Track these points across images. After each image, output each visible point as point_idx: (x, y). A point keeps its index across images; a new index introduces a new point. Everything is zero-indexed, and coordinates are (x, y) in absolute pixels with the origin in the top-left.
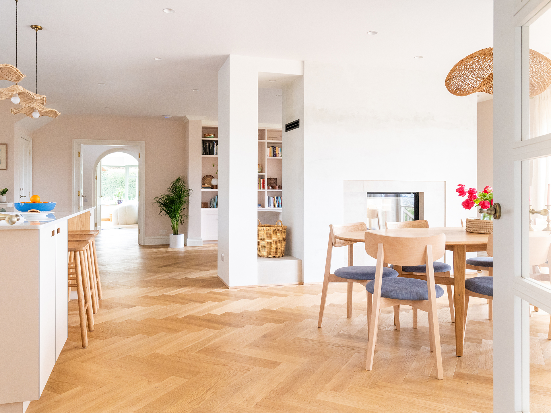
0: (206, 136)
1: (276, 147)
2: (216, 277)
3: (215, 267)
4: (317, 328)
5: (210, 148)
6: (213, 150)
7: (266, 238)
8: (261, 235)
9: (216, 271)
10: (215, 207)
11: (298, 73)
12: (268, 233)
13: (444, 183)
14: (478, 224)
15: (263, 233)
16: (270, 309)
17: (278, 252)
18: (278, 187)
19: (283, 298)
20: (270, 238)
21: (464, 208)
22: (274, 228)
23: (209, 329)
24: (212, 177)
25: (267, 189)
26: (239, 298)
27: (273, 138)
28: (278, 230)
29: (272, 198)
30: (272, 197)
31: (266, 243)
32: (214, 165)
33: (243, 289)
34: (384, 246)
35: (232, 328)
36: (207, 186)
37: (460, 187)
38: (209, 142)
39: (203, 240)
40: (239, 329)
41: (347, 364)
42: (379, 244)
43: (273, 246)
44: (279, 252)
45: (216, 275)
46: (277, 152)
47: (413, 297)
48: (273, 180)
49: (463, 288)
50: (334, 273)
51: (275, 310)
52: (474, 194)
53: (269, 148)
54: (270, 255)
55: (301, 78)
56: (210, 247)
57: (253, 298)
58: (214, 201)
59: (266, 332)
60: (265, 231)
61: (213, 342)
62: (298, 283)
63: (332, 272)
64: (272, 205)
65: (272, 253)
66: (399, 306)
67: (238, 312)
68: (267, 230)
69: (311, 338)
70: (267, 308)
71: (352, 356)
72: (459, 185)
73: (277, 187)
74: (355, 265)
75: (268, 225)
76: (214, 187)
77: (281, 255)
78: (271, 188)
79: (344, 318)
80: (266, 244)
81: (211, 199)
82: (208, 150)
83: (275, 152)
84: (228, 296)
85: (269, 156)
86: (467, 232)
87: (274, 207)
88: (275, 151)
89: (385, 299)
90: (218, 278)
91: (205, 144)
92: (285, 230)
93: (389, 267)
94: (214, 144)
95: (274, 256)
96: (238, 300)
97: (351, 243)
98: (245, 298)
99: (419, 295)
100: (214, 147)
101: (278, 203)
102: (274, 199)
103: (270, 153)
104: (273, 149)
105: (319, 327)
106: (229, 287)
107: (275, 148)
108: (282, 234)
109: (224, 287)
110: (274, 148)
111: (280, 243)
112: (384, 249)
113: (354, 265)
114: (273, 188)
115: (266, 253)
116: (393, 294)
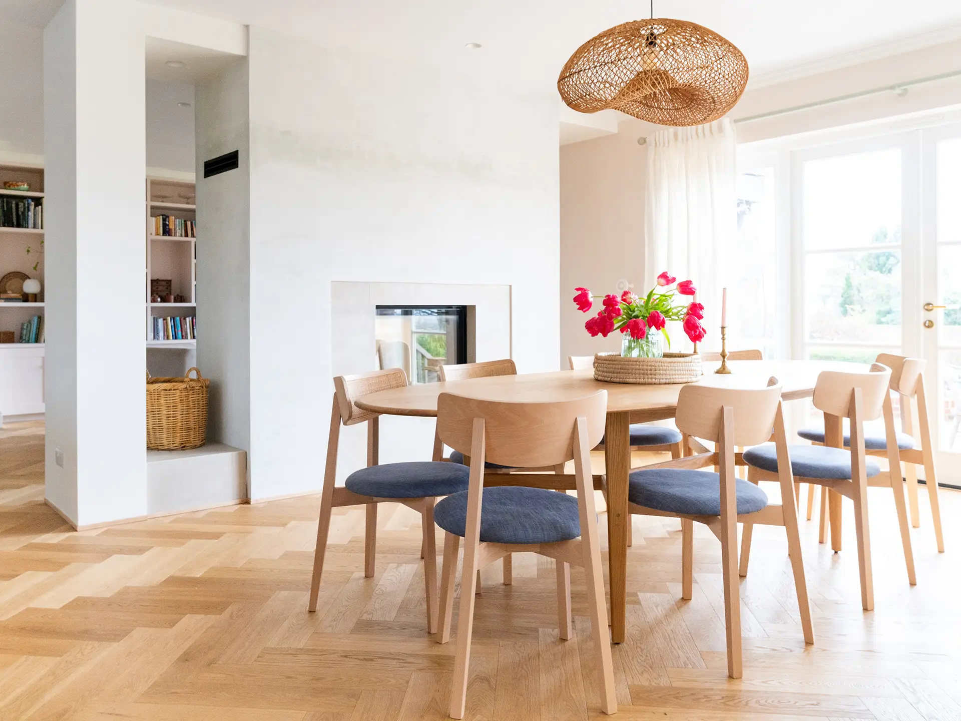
0: (9, 186)
1: (171, 218)
2: (40, 505)
3: (40, 476)
4: (307, 615)
5: (20, 213)
6: (26, 219)
7: (164, 408)
8: (153, 401)
9: (40, 487)
10: (33, 340)
11: (237, 50)
12: (168, 396)
13: (509, 287)
14: (624, 364)
15: (156, 398)
16: (187, 575)
17: (192, 436)
18: (175, 298)
19: (211, 544)
20: (173, 406)
21: (591, 335)
22: (184, 386)
23: (32, 658)
24: (24, 277)
25: (151, 302)
26: (106, 553)
27: (163, 198)
28: (193, 388)
29: (161, 321)
30: (162, 319)
31: (164, 417)
32: (28, 251)
33: (112, 530)
34: (487, 425)
35: (96, 644)
36: (13, 295)
37: (580, 292)
38: (17, 200)
39: (3, 414)
40: (115, 644)
41: (403, 710)
42: (475, 420)
43: (179, 424)
44: (194, 437)
45: (40, 499)
46: (171, 227)
47: (549, 535)
48: (164, 283)
49: (626, 499)
50: (344, 485)
51: (197, 578)
52: (617, 307)
53: (156, 217)
54: (174, 445)
55: (240, 63)
56: (20, 429)
57: (141, 551)
58: (29, 329)
59: (187, 645)
60: (163, 392)
61: (48, 697)
62: (237, 501)
63: (340, 482)
64: (161, 334)
65: (178, 441)
66: (510, 555)
67: (108, 594)
68: (166, 390)
69: (301, 646)
70: (179, 574)
71: (408, 682)
72: (578, 289)
73: (172, 297)
74: (382, 461)
75: (167, 378)
76: (30, 298)
77: (198, 443)
78: (159, 300)
79: (359, 579)
80: (164, 421)
81: (23, 325)
82: (14, 214)
83: (167, 227)
84: (76, 551)
85: (154, 233)
86: (597, 380)
87: (166, 338)
88: (168, 225)
89: (488, 546)
90: (46, 504)
91: (8, 203)
92: (207, 387)
93: (446, 460)
94: (28, 204)
95: (183, 445)
96: (104, 559)
97: (375, 415)
98: (121, 551)
99: (559, 529)
100: (29, 210)
101: (175, 331)
102: (167, 323)
103: (157, 229)
104: (164, 220)
105: (312, 612)
106: (76, 527)
107: (167, 219)
108: (199, 398)
109: (64, 527)
110: (165, 218)
111: (196, 416)
112: (487, 432)
113: (380, 464)
114: (164, 300)
115: (165, 442)
116: (505, 533)
